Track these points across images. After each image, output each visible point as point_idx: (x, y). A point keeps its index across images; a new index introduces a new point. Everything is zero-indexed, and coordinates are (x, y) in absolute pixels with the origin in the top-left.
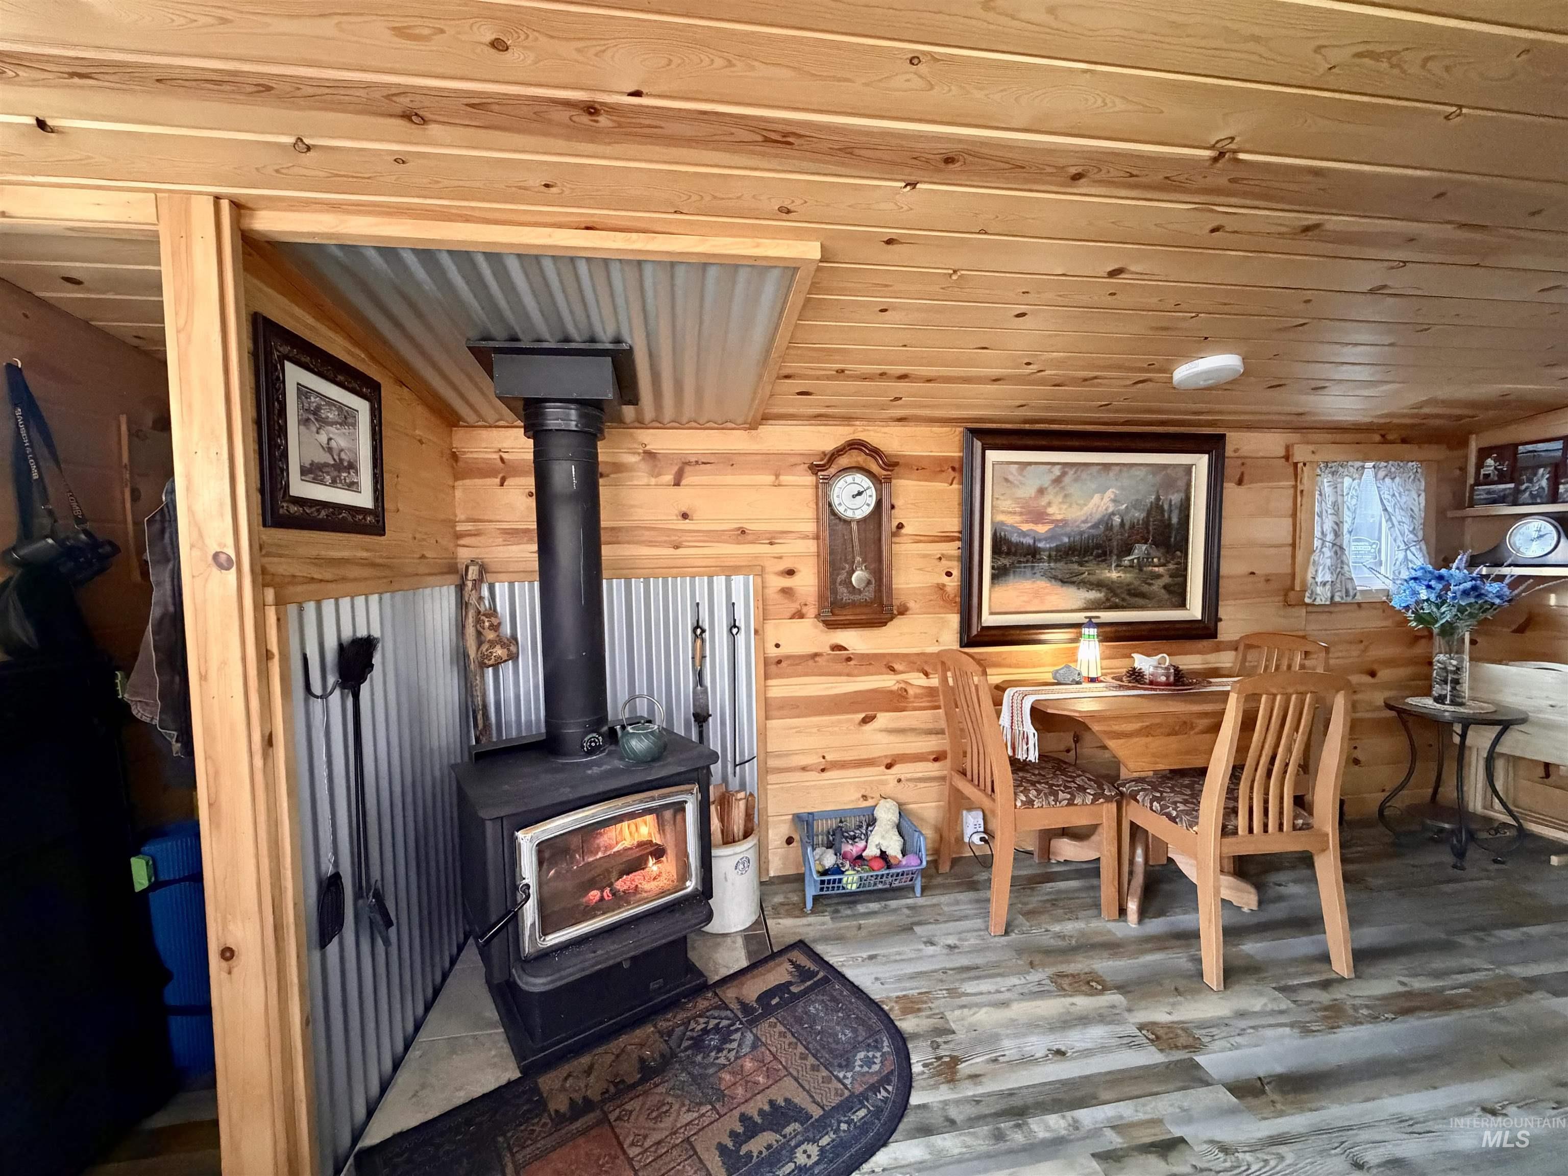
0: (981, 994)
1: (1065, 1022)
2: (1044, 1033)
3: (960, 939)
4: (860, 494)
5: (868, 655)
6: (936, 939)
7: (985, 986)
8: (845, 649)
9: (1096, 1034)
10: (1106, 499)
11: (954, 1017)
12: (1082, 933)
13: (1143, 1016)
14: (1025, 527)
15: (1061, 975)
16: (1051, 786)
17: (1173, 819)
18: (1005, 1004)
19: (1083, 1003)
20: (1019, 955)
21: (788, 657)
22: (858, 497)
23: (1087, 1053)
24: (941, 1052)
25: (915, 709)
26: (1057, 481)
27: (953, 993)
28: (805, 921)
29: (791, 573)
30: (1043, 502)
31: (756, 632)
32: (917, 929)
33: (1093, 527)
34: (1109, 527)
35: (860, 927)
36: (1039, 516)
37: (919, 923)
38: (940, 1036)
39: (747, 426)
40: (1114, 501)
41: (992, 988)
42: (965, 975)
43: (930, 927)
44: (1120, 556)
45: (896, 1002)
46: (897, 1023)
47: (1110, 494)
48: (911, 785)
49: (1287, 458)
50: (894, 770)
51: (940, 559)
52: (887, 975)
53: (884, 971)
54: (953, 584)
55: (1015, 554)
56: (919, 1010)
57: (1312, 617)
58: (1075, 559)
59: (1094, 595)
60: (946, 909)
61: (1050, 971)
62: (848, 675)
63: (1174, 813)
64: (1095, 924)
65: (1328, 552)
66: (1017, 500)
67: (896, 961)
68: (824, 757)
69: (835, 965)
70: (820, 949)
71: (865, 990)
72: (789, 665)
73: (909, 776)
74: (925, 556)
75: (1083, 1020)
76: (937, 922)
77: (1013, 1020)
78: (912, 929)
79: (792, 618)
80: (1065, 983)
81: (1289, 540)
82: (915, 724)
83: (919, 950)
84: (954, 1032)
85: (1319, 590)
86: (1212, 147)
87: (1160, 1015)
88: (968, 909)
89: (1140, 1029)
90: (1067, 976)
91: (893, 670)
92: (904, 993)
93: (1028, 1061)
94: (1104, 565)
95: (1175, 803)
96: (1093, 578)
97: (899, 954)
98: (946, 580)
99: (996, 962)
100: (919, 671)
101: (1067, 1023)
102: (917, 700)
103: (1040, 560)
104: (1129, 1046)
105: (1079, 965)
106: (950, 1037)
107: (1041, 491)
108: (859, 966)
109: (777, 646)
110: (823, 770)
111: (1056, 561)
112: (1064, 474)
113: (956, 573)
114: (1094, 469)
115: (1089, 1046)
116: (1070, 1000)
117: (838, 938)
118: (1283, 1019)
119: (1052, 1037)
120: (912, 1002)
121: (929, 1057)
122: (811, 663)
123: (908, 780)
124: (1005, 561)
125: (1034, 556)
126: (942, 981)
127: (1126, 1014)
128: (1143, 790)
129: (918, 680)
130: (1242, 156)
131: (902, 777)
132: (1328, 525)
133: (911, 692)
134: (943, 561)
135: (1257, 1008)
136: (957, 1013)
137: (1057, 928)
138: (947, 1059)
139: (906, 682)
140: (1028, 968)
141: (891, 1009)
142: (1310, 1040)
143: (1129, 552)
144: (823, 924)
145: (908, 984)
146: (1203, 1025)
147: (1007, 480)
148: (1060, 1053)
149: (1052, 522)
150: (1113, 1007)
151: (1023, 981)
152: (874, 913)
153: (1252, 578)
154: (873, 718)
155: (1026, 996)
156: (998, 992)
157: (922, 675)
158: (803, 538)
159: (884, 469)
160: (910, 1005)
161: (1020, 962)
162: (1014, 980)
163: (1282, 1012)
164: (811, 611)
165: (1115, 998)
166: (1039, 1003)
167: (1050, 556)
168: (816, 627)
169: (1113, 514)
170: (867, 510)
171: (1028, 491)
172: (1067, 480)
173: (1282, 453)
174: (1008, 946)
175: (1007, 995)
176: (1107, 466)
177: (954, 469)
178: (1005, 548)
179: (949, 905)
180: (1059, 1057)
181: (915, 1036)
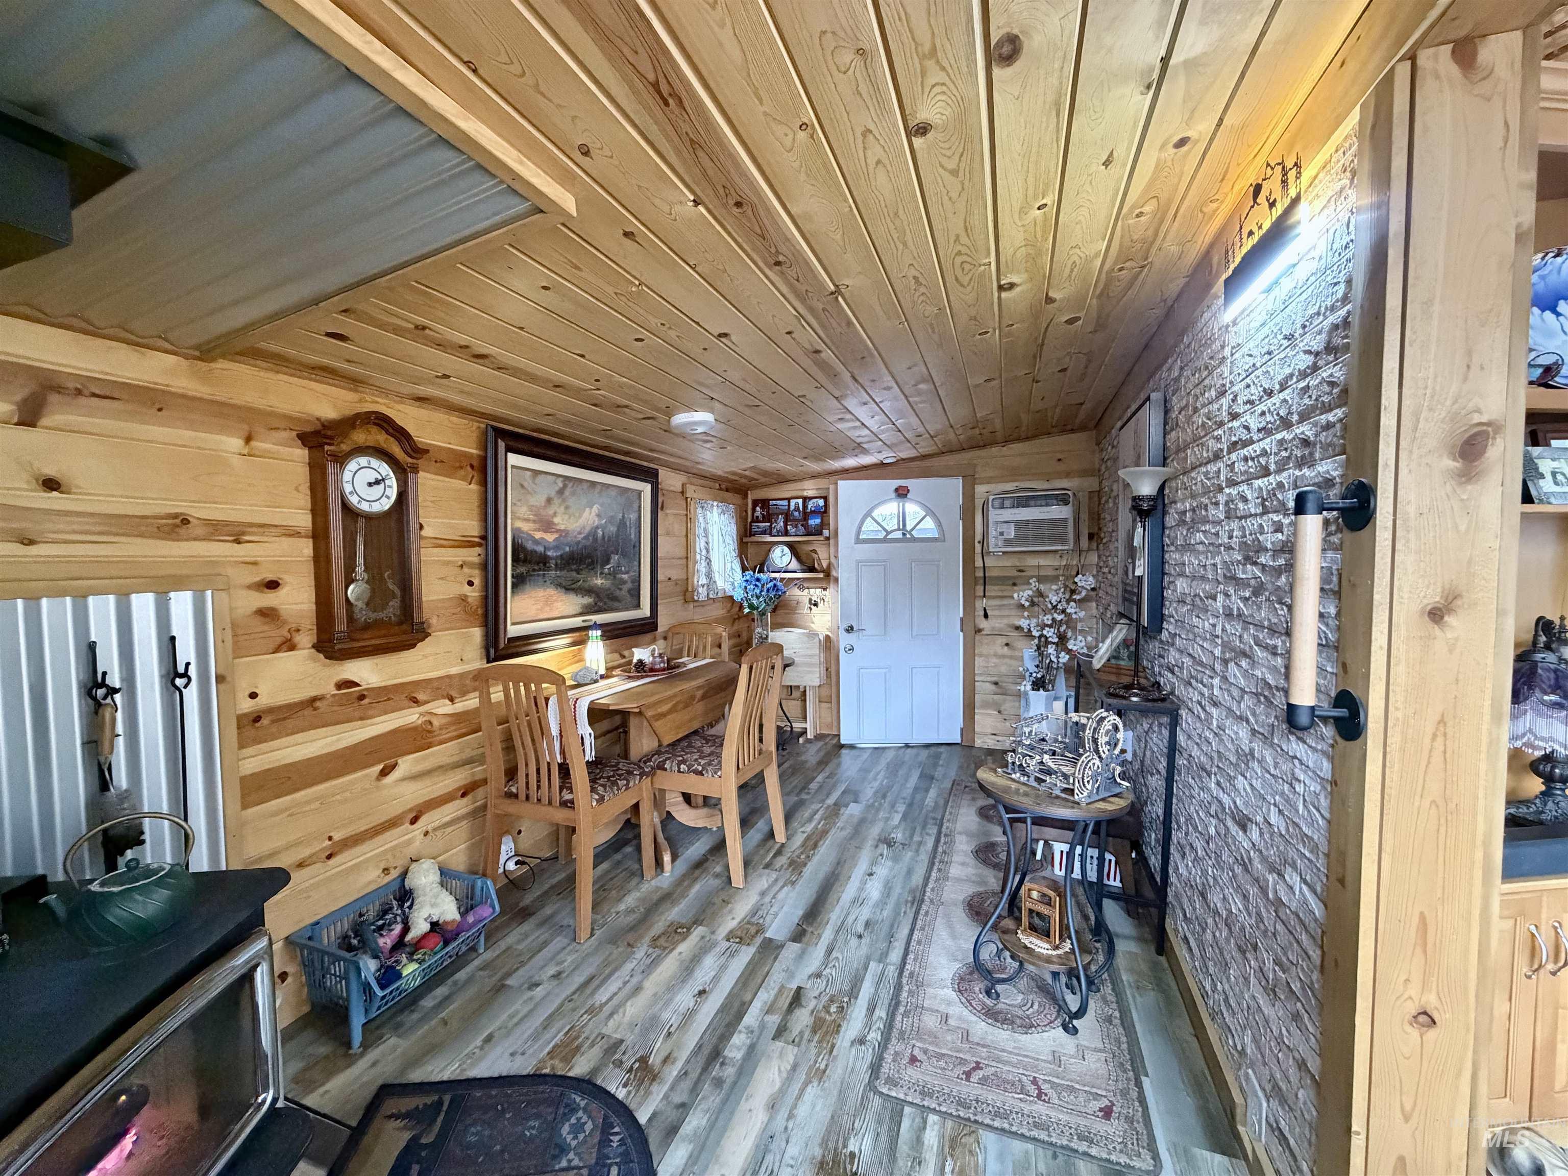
0: (615, 994)
1: (687, 968)
2: (681, 988)
3: (558, 964)
4: (377, 482)
5: (385, 688)
6: (536, 979)
7: (613, 986)
8: (358, 685)
9: (710, 962)
10: (593, 514)
11: (613, 1028)
12: (642, 900)
13: (722, 932)
14: (538, 535)
15: (655, 939)
16: (608, 778)
17: (700, 773)
18: (638, 989)
19: (685, 948)
20: (614, 943)
21: (270, 710)
22: (376, 487)
23: (716, 979)
24: (627, 1065)
25: (441, 743)
26: (561, 492)
27: (592, 1011)
28: (362, 1064)
29: (273, 585)
30: (551, 512)
31: (220, 679)
32: (508, 982)
33: (585, 538)
34: (595, 540)
35: (445, 1022)
36: (547, 526)
37: (509, 975)
38: (615, 1052)
39: (197, 353)
40: (598, 515)
41: (619, 984)
42: (588, 991)
43: (521, 972)
44: (603, 566)
45: (552, 1058)
46: (570, 1074)
47: (596, 508)
48: (439, 833)
49: (682, 493)
50: (419, 824)
51: (462, 566)
52: (520, 1043)
53: (515, 1042)
54: (474, 594)
55: (530, 562)
56: (578, 1048)
57: (697, 609)
58: (574, 567)
59: (587, 600)
60: (520, 947)
61: (647, 940)
62: (362, 719)
63: (700, 768)
64: (645, 887)
65: (704, 564)
66: (531, 508)
67: (516, 1024)
68: (330, 838)
69: (453, 1078)
70: (417, 1076)
71: (512, 1073)
72: (273, 722)
73: (437, 824)
74: (447, 563)
75: (695, 960)
76: (522, 964)
77: (655, 995)
78: (503, 986)
79: (276, 650)
80: (662, 941)
81: (683, 554)
82: (445, 760)
83: (531, 999)
84: (622, 1041)
85: (700, 590)
86: (836, 286)
87: (729, 923)
88: (542, 934)
89: (728, 940)
90: (659, 937)
91: (416, 701)
92: (551, 1045)
93: (689, 1016)
94: (592, 573)
95: (696, 760)
96: (586, 585)
97: (511, 1017)
98: (467, 589)
99: (603, 962)
100: (443, 697)
101: (689, 967)
102: (444, 732)
103: (549, 569)
104: (732, 955)
105: (659, 925)
106: (623, 1047)
107: (549, 501)
108: (480, 1059)
109: (253, 696)
110: (329, 857)
111: (561, 569)
112: (565, 486)
113: (477, 581)
114: (585, 486)
115: (713, 973)
116: (676, 952)
117: (431, 1050)
118: (780, 884)
119: (688, 986)
120: (566, 1047)
121: (621, 1075)
122: (308, 712)
123: (435, 830)
124: (522, 569)
125: (545, 564)
126: (574, 1010)
127: (713, 937)
128: (669, 758)
129: (443, 708)
130: (840, 299)
131: (430, 828)
132: (703, 544)
133: (436, 723)
134: (466, 570)
135: (766, 886)
136: (611, 1023)
137: (622, 907)
138: (637, 1065)
139: (431, 713)
140: (629, 949)
141: (553, 1068)
142: (798, 887)
143: (608, 562)
144: (394, 1048)
145: (548, 1035)
146: (754, 912)
147: (522, 486)
148: (702, 993)
149: (557, 531)
150: (703, 937)
151: (635, 962)
152: (447, 999)
153: (670, 583)
154: (394, 766)
155: (648, 970)
156: (625, 983)
157: (447, 702)
158: (290, 536)
159: (411, 457)
160: (567, 1049)
161: (620, 950)
162: (629, 966)
163: (776, 880)
164: (306, 639)
165: (699, 931)
166: (660, 969)
167: (556, 565)
168: (315, 660)
169: (597, 527)
170: (386, 504)
171: (538, 500)
172: (567, 492)
173: (680, 490)
174: (600, 944)
175: (635, 980)
176: (593, 484)
177: (472, 466)
178: (522, 556)
179: (519, 942)
180: (704, 996)
181: (595, 1071)
